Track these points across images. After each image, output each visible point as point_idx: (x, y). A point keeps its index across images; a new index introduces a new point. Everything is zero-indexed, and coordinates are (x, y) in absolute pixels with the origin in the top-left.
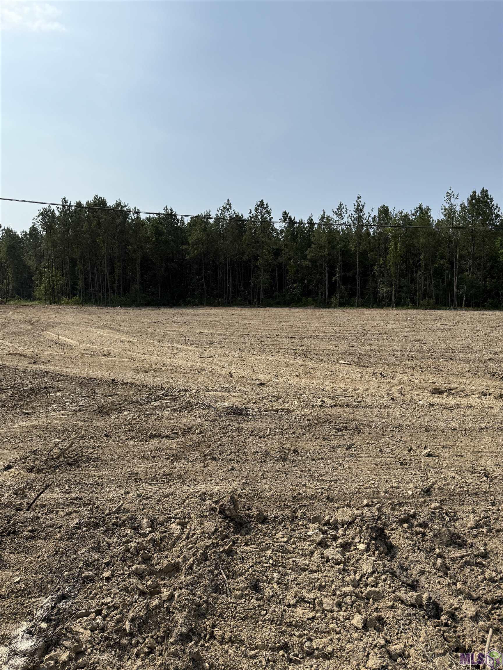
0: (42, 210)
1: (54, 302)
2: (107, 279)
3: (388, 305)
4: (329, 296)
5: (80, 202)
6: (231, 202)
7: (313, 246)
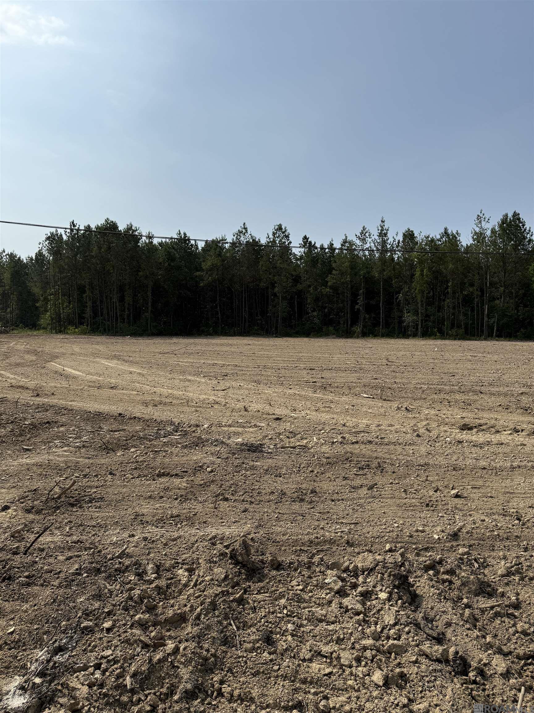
0: (49, 235)
1: (60, 332)
2: (116, 307)
3: (415, 335)
4: (352, 326)
5: (89, 226)
6: (247, 226)
7: (334, 272)
